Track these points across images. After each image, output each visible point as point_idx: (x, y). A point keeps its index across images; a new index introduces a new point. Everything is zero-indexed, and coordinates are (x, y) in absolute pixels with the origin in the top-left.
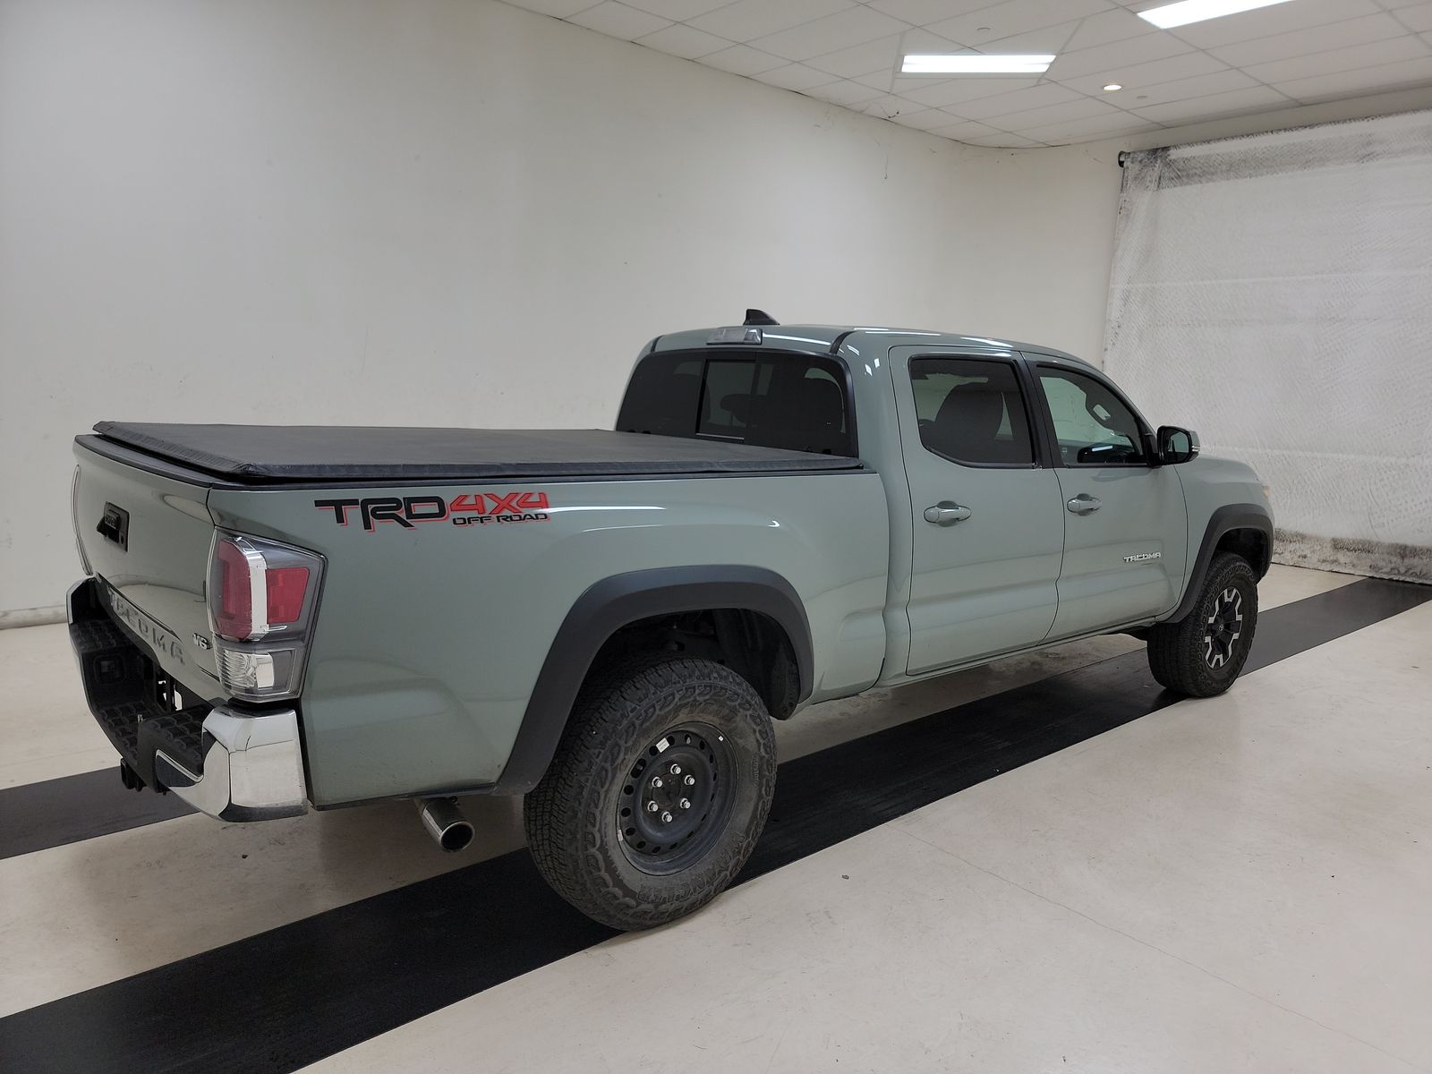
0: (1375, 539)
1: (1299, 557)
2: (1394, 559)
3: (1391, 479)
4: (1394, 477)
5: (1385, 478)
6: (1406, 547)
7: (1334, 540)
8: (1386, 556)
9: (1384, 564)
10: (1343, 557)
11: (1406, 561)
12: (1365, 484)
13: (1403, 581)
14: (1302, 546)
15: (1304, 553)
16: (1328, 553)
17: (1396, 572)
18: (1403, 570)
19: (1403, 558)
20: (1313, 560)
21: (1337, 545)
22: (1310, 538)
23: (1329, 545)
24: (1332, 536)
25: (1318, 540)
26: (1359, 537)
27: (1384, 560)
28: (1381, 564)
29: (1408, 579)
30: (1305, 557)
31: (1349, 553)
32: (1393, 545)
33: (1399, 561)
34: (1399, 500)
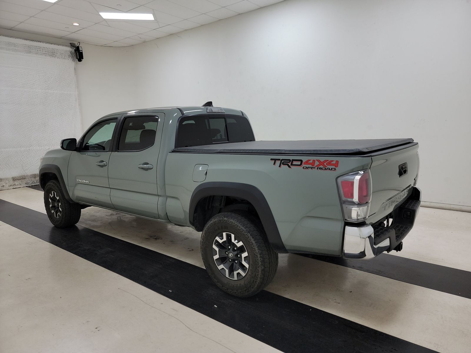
0: (26, 174)
1: (2, 187)
2: (32, 179)
3: (26, 154)
4: (27, 154)
5: (24, 155)
6: (35, 174)
7: (13, 178)
8: (30, 179)
9: (30, 181)
10: (17, 183)
11: (36, 179)
12: (18, 158)
13: (36, 185)
14: (2, 183)
15: (3, 185)
16: (12, 182)
17: (34, 183)
18: (35, 182)
19: (35, 178)
20: (7, 186)
21: (14, 179)
22: (4, 179)
23: (11, 180)
24: (12, 177)
25: (7, 179)
26: (20, 175)
27: (29, 180)
28: (29, 181)
29: (37, 184)
30: (4, 186)
31: (18, 181)
32: (31, 175)
33: (34, 179)
34: (30, 161)
